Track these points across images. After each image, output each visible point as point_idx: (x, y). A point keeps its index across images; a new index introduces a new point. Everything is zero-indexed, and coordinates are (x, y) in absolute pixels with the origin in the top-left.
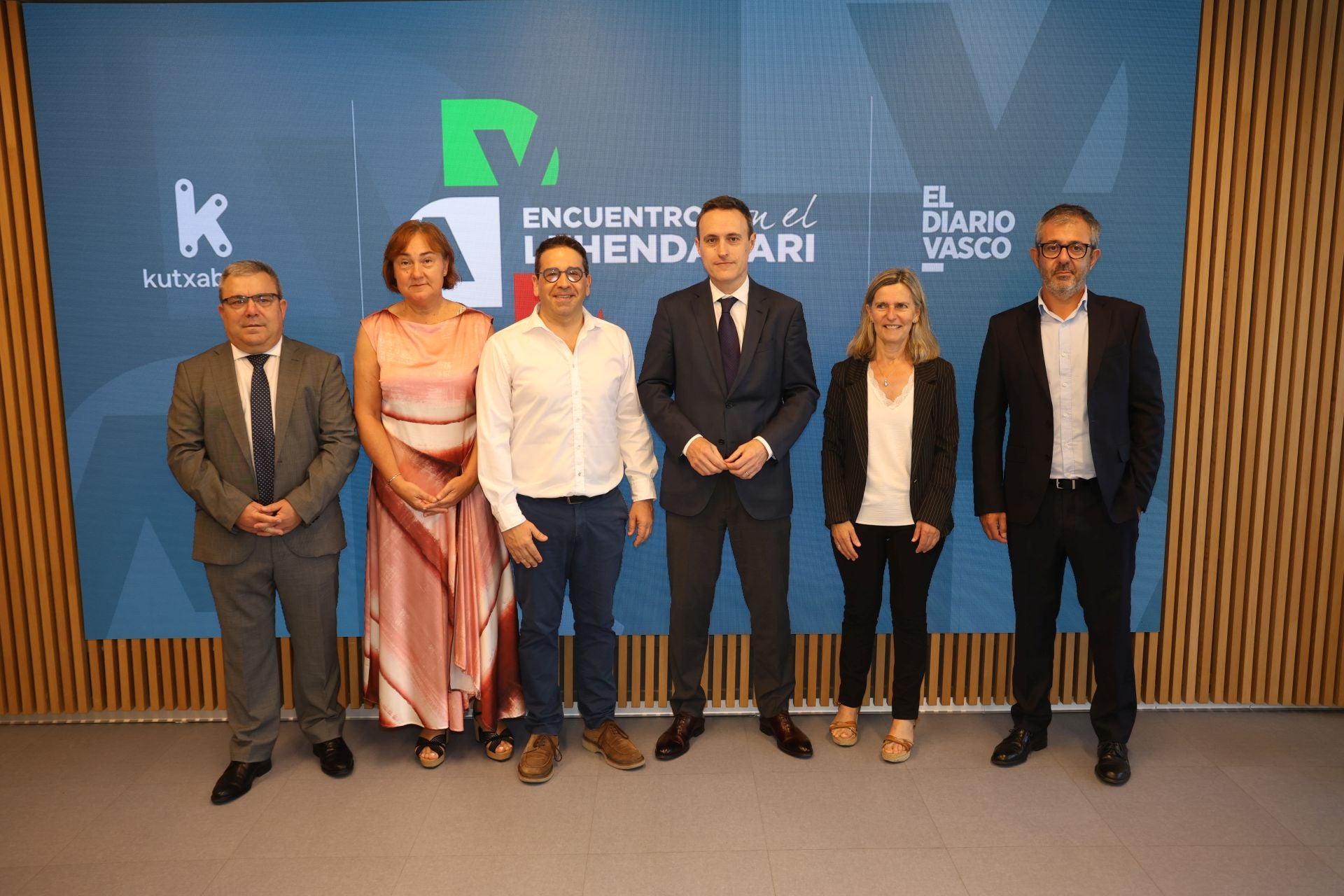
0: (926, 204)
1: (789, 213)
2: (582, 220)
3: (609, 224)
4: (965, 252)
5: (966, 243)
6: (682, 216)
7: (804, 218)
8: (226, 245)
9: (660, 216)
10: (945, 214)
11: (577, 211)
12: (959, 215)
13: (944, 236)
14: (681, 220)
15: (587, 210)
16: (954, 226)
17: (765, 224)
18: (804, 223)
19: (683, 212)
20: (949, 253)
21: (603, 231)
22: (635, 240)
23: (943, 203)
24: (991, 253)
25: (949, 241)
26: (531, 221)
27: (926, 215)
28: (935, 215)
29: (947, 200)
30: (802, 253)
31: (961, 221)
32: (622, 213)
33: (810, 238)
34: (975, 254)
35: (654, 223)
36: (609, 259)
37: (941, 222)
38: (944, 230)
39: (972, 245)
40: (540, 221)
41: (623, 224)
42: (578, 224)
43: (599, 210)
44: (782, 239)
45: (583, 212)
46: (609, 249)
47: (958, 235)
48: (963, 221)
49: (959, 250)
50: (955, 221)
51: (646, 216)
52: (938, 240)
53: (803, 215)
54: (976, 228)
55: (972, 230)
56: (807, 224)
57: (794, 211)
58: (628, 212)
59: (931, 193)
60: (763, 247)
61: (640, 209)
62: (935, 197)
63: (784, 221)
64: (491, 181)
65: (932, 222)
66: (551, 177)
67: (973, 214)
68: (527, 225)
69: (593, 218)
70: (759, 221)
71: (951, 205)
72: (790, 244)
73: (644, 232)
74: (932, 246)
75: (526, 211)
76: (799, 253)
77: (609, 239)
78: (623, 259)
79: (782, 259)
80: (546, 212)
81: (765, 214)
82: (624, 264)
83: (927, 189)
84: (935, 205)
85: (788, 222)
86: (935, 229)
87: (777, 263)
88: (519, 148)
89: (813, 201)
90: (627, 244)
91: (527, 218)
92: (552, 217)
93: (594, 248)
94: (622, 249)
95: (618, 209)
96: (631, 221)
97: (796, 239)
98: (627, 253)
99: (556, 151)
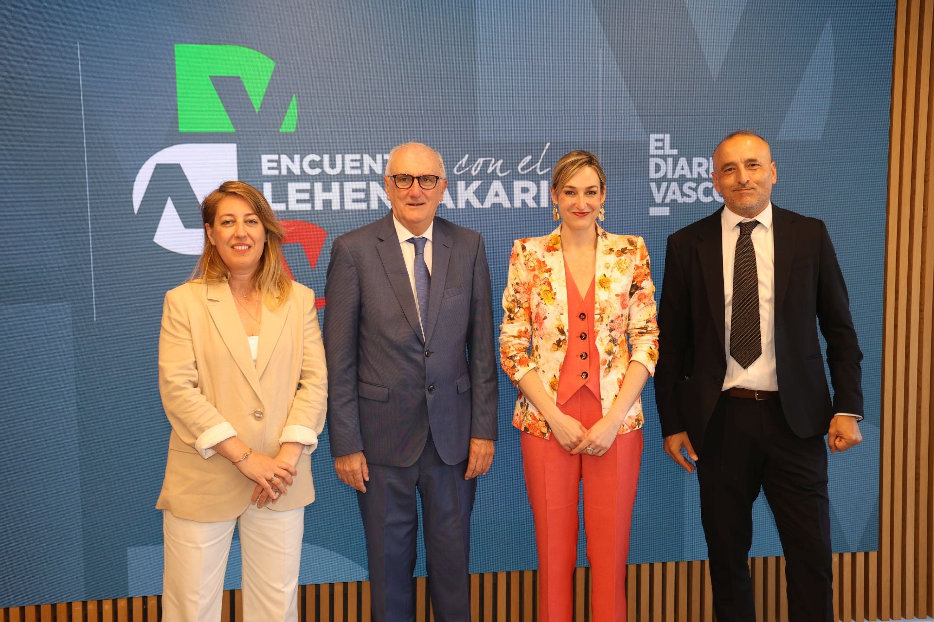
0: (653, 151)
1: (524, 160)
2: (322, 167)
3: (348, 171)
4: (689, 196)
5: (690, 188)
7: (538, 165)
10: (670, 160)
11: (317, 158)
12: (683, 161)
13: (670, 181)
15: (326, 158)
16: (678, 172)
17: (501, 172)
18: (538, 170)
20: (674, 197)
21: (342, 178)
22: (375, 187)
23: (668, 151)
24: (713, 197)
25: (674, 186)
26: (269, 168)
27: (653, 162)
28: (661, 162)
29: (672, 148)
30: (537, 199)
31: (684, 167)
32: (361, 161)
33: (545, 185)
34: (698, 198)
36: (349, 205)
37: (667, 168)
38: (669, 176)
39: (695, 190)
40: (279, 168)
41: (362, 171)
42: (317, 171)
43: (339, 157)
44: (518, 185)
45: (321, 161)
46: (349, 196)
47: (682, 180)
48: (686, 167)
49: (683, 194)
50: (679, 167)
52: (664, 185)
53: (537, 162)
54: (699, 173)
55: (695, 176)
56: (541, 171)
57: (529, 158)
58: (367, 159)
59: (657, 140)
60: (499, 193)
61: (379, 157)
62: (660, 144)
63: (519, 168)
64: (228, 127)
65: (658, 168)
66: (289, 124)
67: (696, 160)
68: (265, 172)
69: (333, 165)
70: (495, 169)
71: (675, 152)
72: (525, 190)
74: (659, 189)
75: (265, 158)
76: (534, 198)
77: (349, 186)
78: (363, 206)
79: (518, 204)
80: (285, 159)
81: (501, 162)
82: (363, 210)
83: (653, 137)
84: (660, 152)
85: (523, 169)
86: (661, 174)
87: (513, 209)
88: (256, 94)
89: (546, 148)
90: (367, 191)
91: (265, 165)
92: (291, 164)
93: (334, 195)
94: (362, 195)
95: (358, 157)
96: (371, 168)
97: (531, 185)
98: (367, 200)
99: (294, 101)
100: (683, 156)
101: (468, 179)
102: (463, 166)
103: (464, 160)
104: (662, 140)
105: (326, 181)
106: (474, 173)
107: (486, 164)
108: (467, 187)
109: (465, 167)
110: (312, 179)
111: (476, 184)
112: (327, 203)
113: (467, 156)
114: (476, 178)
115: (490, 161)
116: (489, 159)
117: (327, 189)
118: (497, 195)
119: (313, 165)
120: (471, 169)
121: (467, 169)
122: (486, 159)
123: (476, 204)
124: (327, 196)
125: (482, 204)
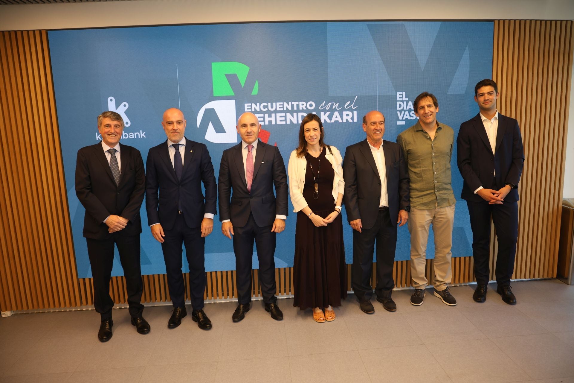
0: (398, 99)
1: (347, 103)
2: (268, 108)
3: (278, 109)
4: (413, 117)
6: (306, 106)
7: (353, 105)
8: (128, 122)
9: (298, 106)
10: (405, 103)
11: (266, 104)
13: (405, 111)
14: (306, 107)
15: (269, 104)
16: (408, 107)
17: (338, 108)
18: (353, 107)
19: (307, 104)
20: (407, 117)
21: (276, 112)
22: (289, 115)
23: (404, 99)
25: (407, 113)
27: (398, 103)
28: (401, 103)
29: (406, 98)
32: (283, 105)
33: (355, 113)
35: (295, 108)
36: (279, 123)
37: (404, 106)
38: (405, 109)
39: (415, 114)
40: (251, 109)
41: (284, 109)
42: (266, 109)
43: (274, 104)
44: (345, 113)
46: (278, 119)
47: (410, 110)
49: (410, 116)
50: (409, 105)
51: (293, 106)
52: (403, 112)
53: (352, 104)
56: (354, 107)
57: (349, 102)
58: (285, 104)
59: (400, 95)
60: (337, 116)
61: (290, 103)
62: (401, 96)
63: (345, 106)
64: (232, 93)
65: (400, 106)
66: (255, 91)
69: (272, 107)
70: (336, 107)
71: (407, 99)
72: (348, 115)
73: (292, 112)
74: (401, 114)
75: (246, 105)
76: (351, 118)
77: (278, 115)
78: (284, 123)
79: (345, 121)
80: (253, 105)
81: (338, 104)
83: (398, 93)
84: (401, 99)
85: (347, 107)
86: (401, 108)
87: (343, 123)
88: (243, 80)
89: (356, 98)
90: (285, 117)
91: (246, 107)
92: (256, 107)
93: (273, 119)
94: (283, 118)
95: (282, 103)
96: (287, 108)
97: (350, 113)
98: (285, 120)
99: (257, 81)
100: (410, 101)
101: (325, 111)
102: (323, 106)
103: (323, 104)
104: (402, 95)
105: (270, 113)
106: (327, 109)
107: (332, 105)
108: (324, 115)
109: (324, 106)
110: (264, 113)
111: (328, 113)
112: (270, 122)
113: (324, 102)
114: (328, 111)
115: (334, 104)
116: (333, 103)
117: (270, 116)
118: (336, 117)
119: (264, 107)
120: (326, 107)
121: (324, 107)
122: (332, 103)
123: (328, 121)
124: (270, 119)
125: (331, 121)
